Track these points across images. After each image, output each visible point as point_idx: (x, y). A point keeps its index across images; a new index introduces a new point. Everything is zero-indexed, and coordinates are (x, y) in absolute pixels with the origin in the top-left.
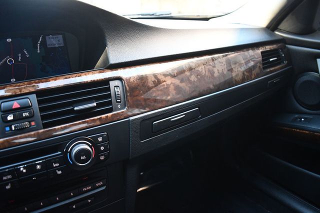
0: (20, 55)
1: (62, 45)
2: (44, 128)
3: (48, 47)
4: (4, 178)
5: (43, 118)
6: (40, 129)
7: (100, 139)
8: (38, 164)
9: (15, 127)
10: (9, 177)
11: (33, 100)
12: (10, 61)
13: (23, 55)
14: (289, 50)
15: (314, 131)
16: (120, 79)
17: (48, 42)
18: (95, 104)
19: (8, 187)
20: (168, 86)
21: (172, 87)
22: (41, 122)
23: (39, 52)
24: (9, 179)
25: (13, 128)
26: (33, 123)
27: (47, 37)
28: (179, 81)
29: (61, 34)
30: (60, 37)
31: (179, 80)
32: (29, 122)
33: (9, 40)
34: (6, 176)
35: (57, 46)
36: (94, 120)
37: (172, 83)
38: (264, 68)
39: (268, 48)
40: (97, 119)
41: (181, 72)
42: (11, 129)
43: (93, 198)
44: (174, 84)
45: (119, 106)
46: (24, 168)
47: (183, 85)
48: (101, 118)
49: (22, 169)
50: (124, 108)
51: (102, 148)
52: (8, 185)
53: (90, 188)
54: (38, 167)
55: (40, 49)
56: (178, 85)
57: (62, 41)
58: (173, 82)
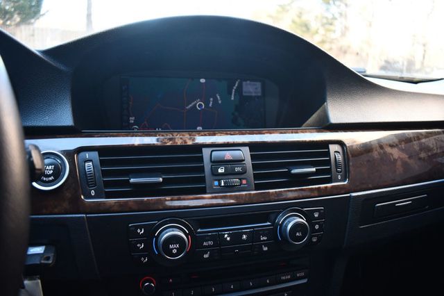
0: (211, 99)
1: (259, 94)
2: (256, 190)
3: (244, 94)
4: (205, 244)
5: (256, 177)
6: (252, 190)
7: (316, 215)
8: (245, 233)
9: (225, 183)
10: (211, 243)
11: (245, 153)
12: (200, 105)
13: (215, 100)
16: (340, 143)
17: (245, 89)
18: (314, 169)
19: (206, 256)
20: (395, 160)
21: (399, 163)
22: (253, 182)
23: (233, 99)
24: (209, 246)
25: (223, 184)
26: (244, 182)
27: (244, 83)
28: (407, 156)
29: (260, 81)
30: (258, 85)
31: (407, 154)
32: (240, 179)
33: (203, 81)
34: (207, 241)
35: (254, 94)
36: (312, 188)
37: (399, 157)
40: (316, 188)
42: (220, 184)
43: (290, 292)
44: (401, 159)
45: (339, 177)
46: (229, 235)
47: (411, 162)
48: (319, 188)
49: (226, 236)
50: (345, 180)
51: (317, 227)
52: (207, 253)
53: (289, 277)
54: (244, 237)
55: (235, 95)
56: (406, 162)
57: (259, 90)
58: (401, 156)
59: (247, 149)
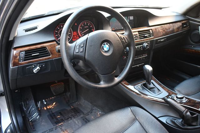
1: (133, 19)
7: (149, 43)
11: (137, 33)
14: (190, 22)
15: (196, 50)
21: (161, 32)
23: (128, 21)
26: (138, 38)
30: (133, 17)
38: (182, 28)
39: (184, 22)
41: (161, 27)
45: (152, 36)
47: (164, 32)
59: (137, 32)
